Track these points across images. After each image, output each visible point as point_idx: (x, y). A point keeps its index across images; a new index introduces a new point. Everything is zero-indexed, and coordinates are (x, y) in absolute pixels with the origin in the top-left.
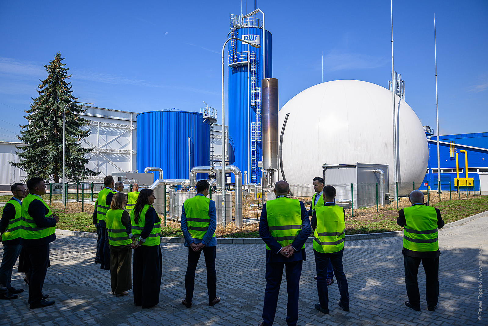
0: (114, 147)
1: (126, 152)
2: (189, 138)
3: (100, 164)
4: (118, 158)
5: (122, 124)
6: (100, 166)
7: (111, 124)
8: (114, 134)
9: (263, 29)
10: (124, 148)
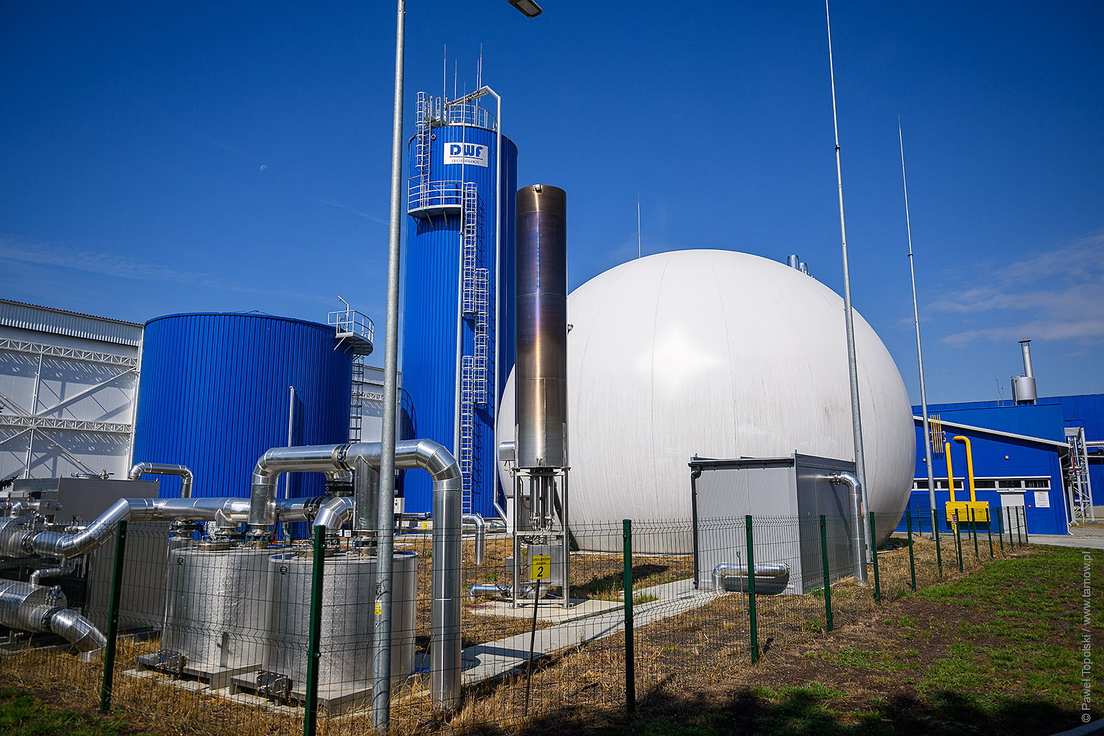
0: (84, 415)
1: (116, 427)
2: (292, 390)
3: (34, 458)
4: (92, 444)
5: (113, 354)
6: (33, 465)
7: (81, 353)
8: (86, 380)
9: (496, 133)
10: (112, 416)
